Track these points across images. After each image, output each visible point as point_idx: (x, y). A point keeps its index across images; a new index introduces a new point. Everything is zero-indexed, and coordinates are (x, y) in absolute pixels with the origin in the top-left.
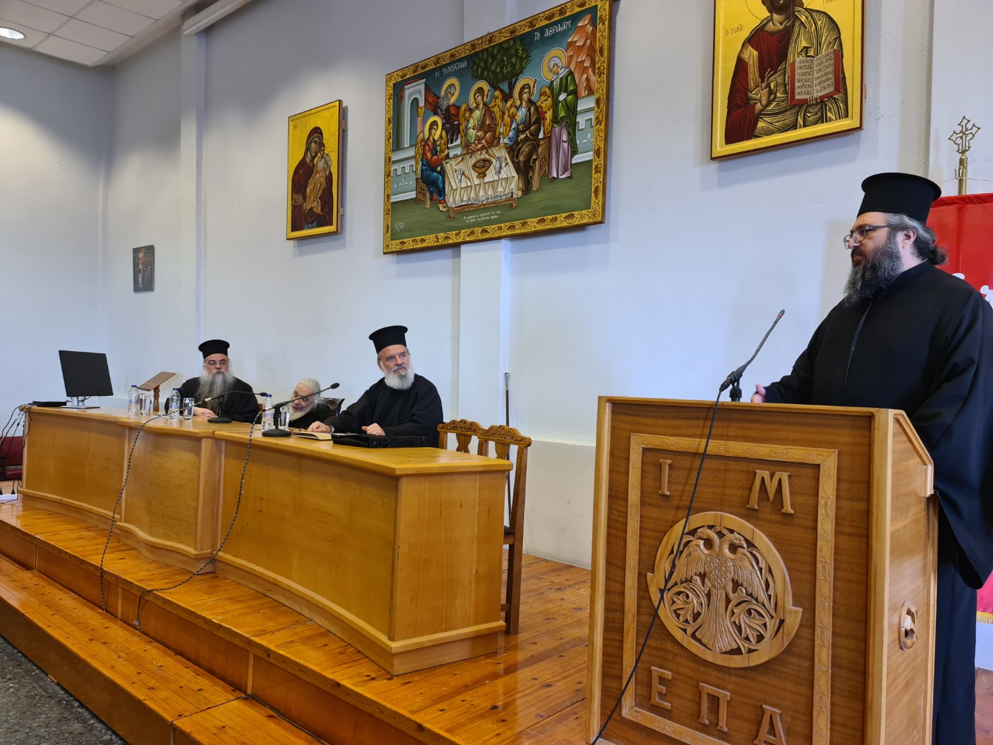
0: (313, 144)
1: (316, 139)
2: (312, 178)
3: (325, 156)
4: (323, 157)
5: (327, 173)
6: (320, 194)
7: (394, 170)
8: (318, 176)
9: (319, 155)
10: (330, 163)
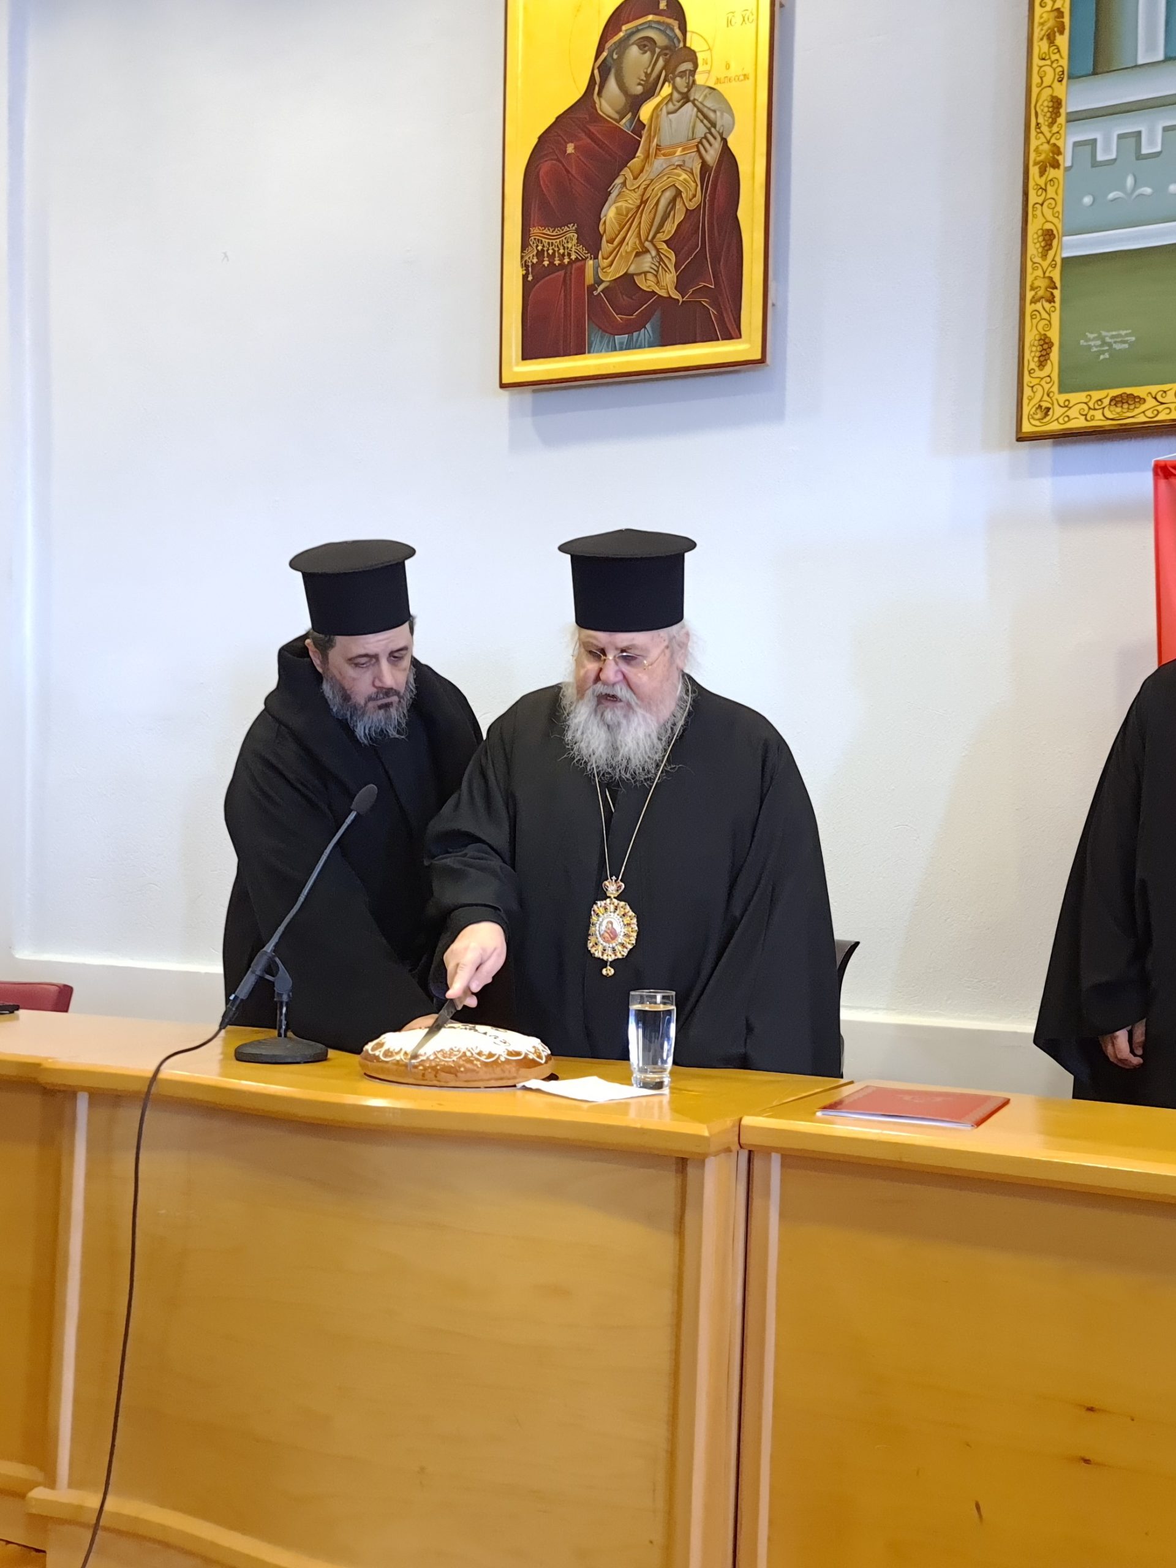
0: (634, 50)
1: (651, 34)
2: (626, 172)
3: (696, 95)
4: (686, 98)
5: (712, 155)
6: (670, 228)
7: (1076, 144)
8: (659, 163)
9: (667, 90)
10: (721, 120)
